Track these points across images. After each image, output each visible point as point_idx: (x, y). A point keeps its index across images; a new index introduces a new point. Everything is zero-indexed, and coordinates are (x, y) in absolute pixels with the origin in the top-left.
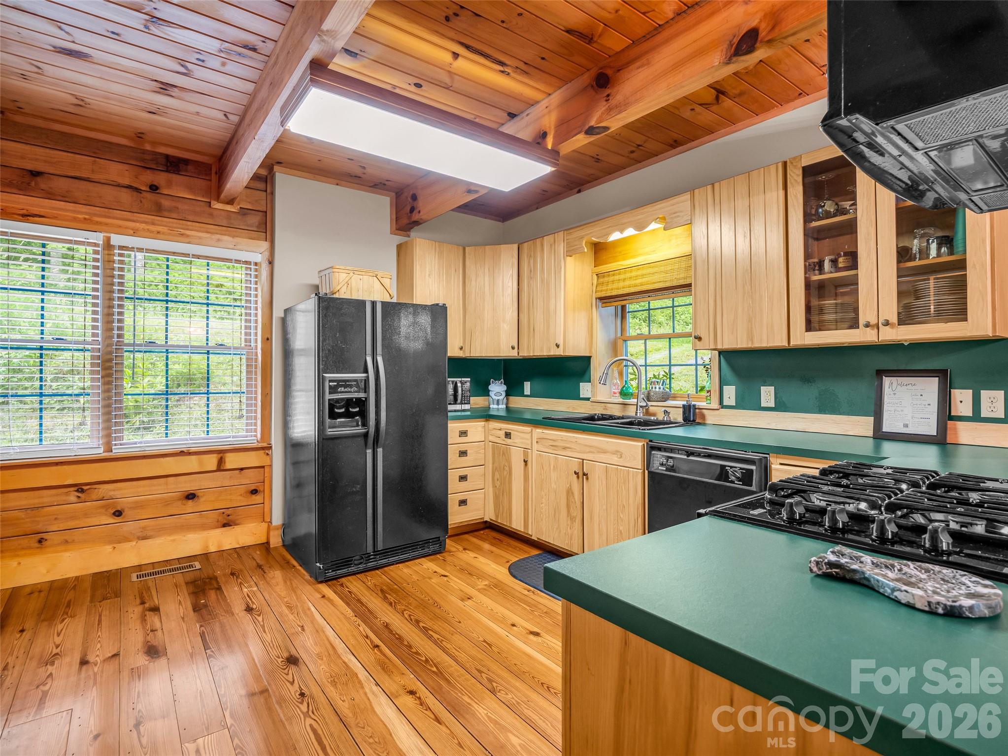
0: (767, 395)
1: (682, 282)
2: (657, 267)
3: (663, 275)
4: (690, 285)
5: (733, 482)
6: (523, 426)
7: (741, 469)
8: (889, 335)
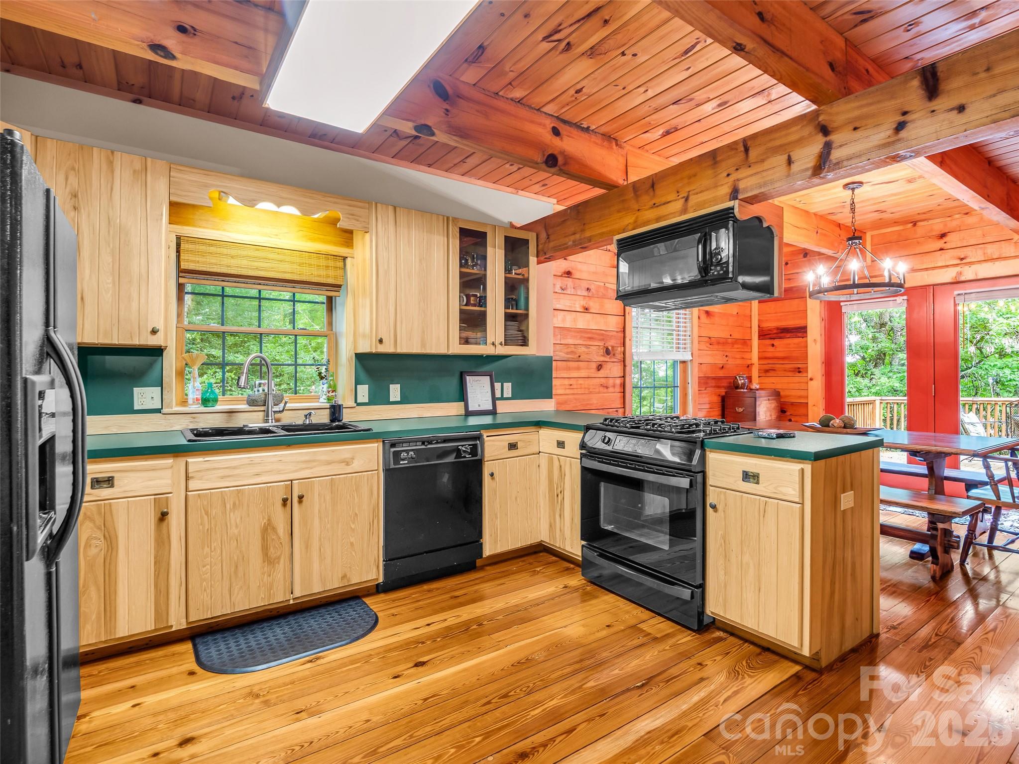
0: (395, 392)
1: (330, 281)
2: (284, 254)
3: (295, 266)
4: (340, 286)
5: (465, 457)
6: (146, 460)
7: (469, 445)
8: (502, 350)
